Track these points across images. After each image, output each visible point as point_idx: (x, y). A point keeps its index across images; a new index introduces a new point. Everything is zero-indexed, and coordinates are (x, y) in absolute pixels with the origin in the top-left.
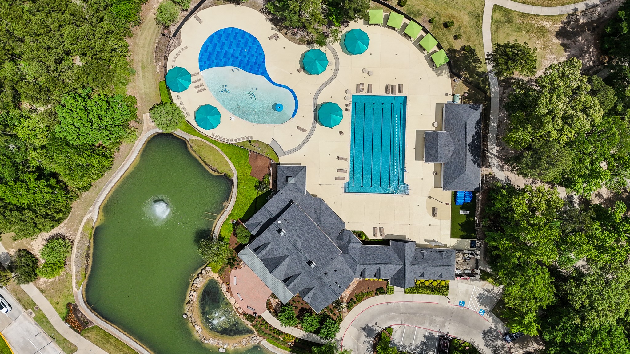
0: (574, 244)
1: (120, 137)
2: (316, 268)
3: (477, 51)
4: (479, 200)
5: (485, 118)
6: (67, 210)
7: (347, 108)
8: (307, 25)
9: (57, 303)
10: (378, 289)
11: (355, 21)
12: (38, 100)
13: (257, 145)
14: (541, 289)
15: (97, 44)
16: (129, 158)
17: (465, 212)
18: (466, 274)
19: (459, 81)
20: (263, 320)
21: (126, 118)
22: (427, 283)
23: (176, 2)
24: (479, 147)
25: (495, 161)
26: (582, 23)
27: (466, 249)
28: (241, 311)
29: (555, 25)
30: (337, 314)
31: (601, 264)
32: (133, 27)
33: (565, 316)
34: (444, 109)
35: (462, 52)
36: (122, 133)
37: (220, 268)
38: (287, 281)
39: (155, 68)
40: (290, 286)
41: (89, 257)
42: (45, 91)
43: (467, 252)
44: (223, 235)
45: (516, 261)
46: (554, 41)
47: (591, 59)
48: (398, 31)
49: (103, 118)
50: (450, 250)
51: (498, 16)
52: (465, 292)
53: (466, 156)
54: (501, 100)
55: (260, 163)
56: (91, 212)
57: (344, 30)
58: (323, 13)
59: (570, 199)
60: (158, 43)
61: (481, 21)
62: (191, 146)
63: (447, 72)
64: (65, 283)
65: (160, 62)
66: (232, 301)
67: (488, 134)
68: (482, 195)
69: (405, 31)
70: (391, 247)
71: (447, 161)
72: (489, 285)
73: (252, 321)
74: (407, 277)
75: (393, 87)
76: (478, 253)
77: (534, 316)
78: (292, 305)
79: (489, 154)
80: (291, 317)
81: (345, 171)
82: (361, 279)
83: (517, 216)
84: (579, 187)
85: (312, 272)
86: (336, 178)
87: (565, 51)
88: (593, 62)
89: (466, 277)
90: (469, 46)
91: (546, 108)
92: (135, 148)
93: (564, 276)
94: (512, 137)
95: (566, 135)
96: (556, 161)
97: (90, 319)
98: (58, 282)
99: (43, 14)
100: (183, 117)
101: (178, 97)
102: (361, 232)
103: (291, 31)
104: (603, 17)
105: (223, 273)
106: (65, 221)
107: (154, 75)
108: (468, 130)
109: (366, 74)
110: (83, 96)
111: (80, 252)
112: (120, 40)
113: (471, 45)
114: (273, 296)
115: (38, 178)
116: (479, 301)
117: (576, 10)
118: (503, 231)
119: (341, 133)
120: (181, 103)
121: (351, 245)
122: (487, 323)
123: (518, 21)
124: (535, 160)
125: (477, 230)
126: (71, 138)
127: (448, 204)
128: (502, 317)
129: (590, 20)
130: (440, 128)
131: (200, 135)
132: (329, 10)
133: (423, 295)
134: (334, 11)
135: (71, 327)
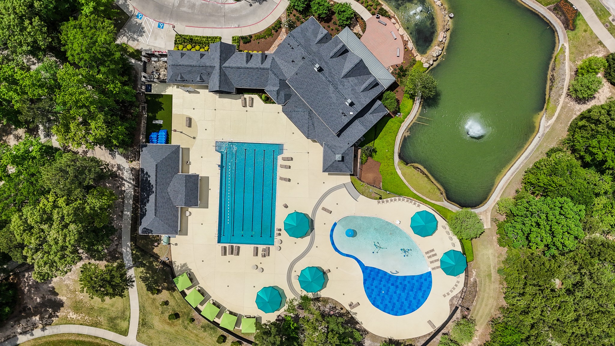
0: (39, 86)
1: (516, 205)
2: (314, 64)
3: (145, 288)
4: (143, 134)
5: (136, 220)
6: (574, 128)
7: (279, 232)
8: (320, 318)
9: (585, 31)
10: (249, 42)
11: (269, 321)
12: (602, 244)
13: (374, 195)
14: (75, 38)
15: (538, 301)
16: (506, 183)
17: (157, 122)
18: (156, 56)
19: (163, 258)
20: (369, 10)
21: (509, 224)
22: (197, 47)
23: (456, 342)
24: (143, 190)
25: (127, 175)
26: (37, 316)
27: (157, 83)
28: (393, 20)
29: (64, 314)
30: (291, 15)
31: (12, 64)
32: (499, 317)
33: (50, 10)
34: (179, 230)
35: (160, 288)
36: (514, 209)
37: (414, 66)
38: (345, 51)
39: (478, 275)
40: (341, 45)
41: (551, 79)
42: (594, 253)
43: (155, 80)
44: (411, 101)
45: (102, 69)
46: (65, 298)
47: (27, 280)
48: (227, 310)
49: (534, 224)
50: (173, 82)
51: (123, 325)
52: (158, 38)
53: (156, 180)
54: (120, 238)
55: (370, 176)
56: (548, 127)
57: (282, 312)
58: (303, 330)
59: (48, 135)
60: (473, 300)
61: (141, 319)
62: (442, 194)
63: (176, 267)
64: (577, 51)
65: (472, 281)
66: (402, 31)
67: (134, 203)
68: (139, 140)
69: (219, 310)
70: (235, 85)
71: (176, 175)
72: (132, 44)
73: (382, 9)
74: (218, 54)
75: (232, 253)
76: (143, 79)
77: (83, 10)
78: (339, 26)
79: (132, 182)
80: (340, 13)
81: (282, 166)
82: (266, 52)
83: (101, 116)
84: (36, 146)
85: (317, 60)
86: (292, 159)
87: (53, 288)
88: (25, 276)
89: (157, 53)
90: (153, 293)
91: (70, 229)
92: (499, 193)
93: (53, 53)
94: (107, 200)
95: (49, 202)
96: (58, 174)
97: (551, 13)
98: (584, 53)
99: (595, 333)
100: (450, 225)
101: (454, 245)
102: (266, 103)
103: (337, 312)
104: (15, 322)
105: (411, 61)
106: (574, 117)
107: (479, 268)
108: (154, 208)
109: (260, 266)
110: (554, 248)
111: (560, 85)
112: (513, 305)
113: (151, 295)
114: (359, 36)
115: (604, 162)
116: (143, 28)
117: (43, 329)
118: (117, 102)
119: (286, 206)
120: (451, 239)
121: (277, 88)
122: (134, 5)
123: (102, 319)
124: (81, 176)
125: (145, 103)
126: (569, 204)
127: (175, 131)
128: (118, 10)
129: (28, 319)
130: (184, 210)
131: (433, 206)
132: (297, 334)
133: (201, 35)
134: (292, 332)
135: (572, 5)
